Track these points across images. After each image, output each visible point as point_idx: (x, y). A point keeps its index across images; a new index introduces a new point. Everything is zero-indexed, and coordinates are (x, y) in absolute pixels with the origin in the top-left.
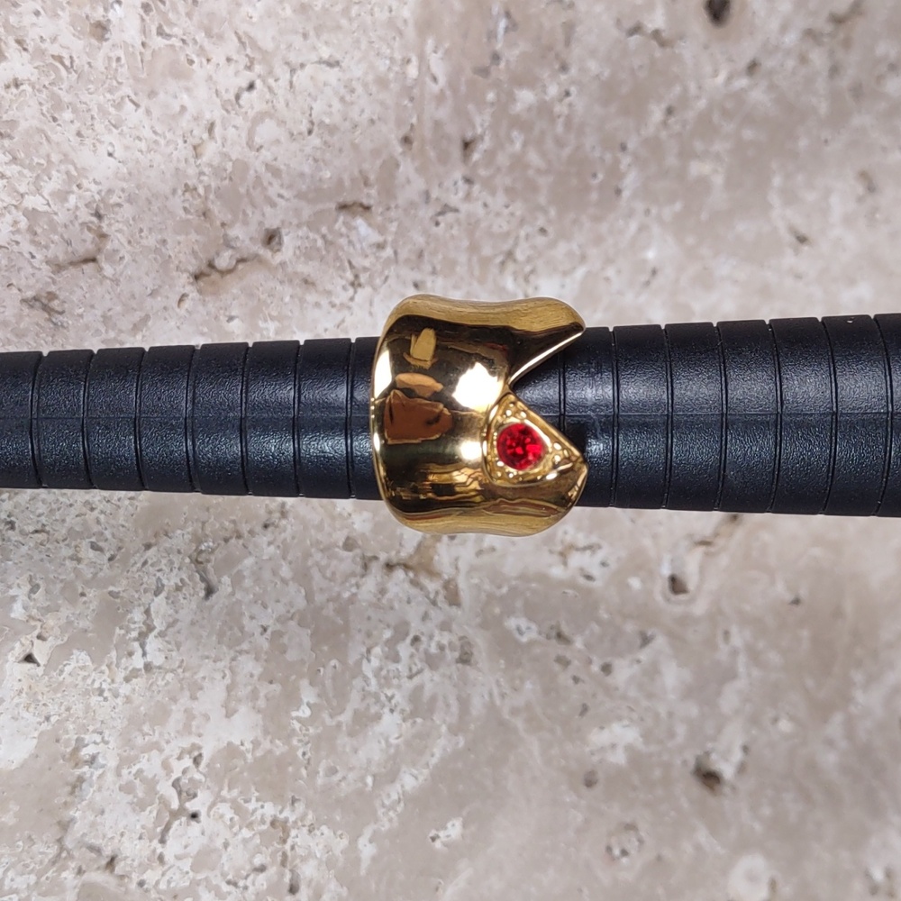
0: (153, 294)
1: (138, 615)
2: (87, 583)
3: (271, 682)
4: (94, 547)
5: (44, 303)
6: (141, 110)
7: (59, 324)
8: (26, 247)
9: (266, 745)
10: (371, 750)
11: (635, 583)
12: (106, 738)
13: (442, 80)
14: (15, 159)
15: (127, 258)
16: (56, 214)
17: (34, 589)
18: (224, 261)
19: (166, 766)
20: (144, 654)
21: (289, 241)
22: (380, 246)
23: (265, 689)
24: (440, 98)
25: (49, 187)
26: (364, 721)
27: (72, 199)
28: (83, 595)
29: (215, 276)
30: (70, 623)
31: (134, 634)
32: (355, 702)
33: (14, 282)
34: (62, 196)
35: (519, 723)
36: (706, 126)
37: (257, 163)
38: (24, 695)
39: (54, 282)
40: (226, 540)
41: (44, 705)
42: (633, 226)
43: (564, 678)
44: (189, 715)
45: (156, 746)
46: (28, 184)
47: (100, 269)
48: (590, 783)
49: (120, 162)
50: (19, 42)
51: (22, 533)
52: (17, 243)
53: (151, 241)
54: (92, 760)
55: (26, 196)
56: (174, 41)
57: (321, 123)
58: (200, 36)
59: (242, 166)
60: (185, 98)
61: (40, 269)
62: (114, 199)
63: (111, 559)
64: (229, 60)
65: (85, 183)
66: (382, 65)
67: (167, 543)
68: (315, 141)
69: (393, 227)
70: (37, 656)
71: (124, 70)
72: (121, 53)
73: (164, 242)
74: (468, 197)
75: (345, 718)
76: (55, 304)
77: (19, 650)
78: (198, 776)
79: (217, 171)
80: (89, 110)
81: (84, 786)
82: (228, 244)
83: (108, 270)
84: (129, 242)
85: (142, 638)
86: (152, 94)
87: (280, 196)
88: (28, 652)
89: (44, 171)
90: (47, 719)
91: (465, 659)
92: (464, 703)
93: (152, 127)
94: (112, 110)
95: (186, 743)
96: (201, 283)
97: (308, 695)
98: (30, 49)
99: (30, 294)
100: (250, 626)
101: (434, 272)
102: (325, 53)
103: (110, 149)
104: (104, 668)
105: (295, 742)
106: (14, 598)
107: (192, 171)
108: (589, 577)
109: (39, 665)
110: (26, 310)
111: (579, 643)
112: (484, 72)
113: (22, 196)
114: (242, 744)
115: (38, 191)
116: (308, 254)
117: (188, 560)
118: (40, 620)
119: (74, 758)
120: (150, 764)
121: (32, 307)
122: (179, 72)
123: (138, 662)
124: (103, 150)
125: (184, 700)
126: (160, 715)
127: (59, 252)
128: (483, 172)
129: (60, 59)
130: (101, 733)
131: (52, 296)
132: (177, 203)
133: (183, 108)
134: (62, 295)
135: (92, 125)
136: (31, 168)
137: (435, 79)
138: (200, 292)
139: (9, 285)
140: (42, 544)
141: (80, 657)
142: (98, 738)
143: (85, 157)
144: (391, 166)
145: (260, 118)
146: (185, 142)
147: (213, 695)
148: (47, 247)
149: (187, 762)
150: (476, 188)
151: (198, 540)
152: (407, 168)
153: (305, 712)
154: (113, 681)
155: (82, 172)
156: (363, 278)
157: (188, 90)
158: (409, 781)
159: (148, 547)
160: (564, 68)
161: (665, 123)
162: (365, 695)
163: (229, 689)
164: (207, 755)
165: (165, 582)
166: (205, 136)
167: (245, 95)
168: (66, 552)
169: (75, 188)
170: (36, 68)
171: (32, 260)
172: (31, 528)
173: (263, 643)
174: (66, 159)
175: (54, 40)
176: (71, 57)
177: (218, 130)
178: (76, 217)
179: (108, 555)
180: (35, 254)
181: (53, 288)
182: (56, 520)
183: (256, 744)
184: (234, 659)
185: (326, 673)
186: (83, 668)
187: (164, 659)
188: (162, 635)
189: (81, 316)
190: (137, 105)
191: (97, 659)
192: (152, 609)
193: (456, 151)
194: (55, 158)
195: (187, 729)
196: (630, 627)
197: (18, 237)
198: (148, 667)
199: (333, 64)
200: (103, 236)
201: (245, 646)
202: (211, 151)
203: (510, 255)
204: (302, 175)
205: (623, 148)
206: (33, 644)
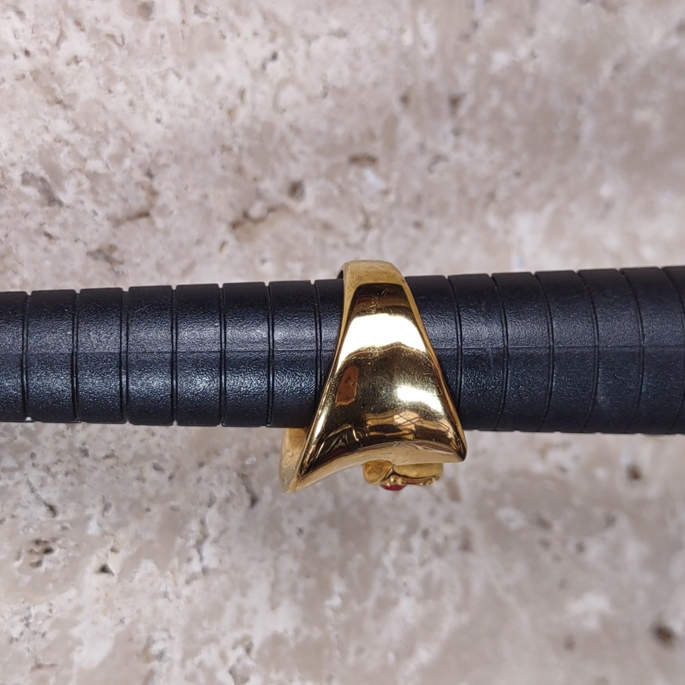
0: (198, 242)
1: (194, 526)
2: (151, 500)
3: (308, 576)
4: (157, 468)
5: (106, 254)
6: (183, 82)
7: (120, 273)
8: (89, 205)
9: (305, 631)
10: (392, 630)
11: (601, 473)
12: (172, 635)
13: (433, 46)
14: (77, 128)
15: (176, 212)
16: (115, 175)
17: (106, 508)
18: (257, 210)
19: (223, 657)
20: (201, 559)
21: (310, 192)
22: (386, 193)
23: (303, 584)
24: (431, 62)
25: (108, 150)
26: (385, 605)
27: (127, 163)
28: (148, 510)
29: (249, 225)
30: (137, 536)
31: (192, 542)
32: (377, 590)
33: (81, 237)
34: (118, 159)
35: (511, 600)
36: (646, 79)
37: (281, 124)
38: (102, 602)
39: (114, 235)
40: (266, 455)
41: (119, 609)
42: (590, 167)
43: (546, 558)
44: (241, 610)
45: (213, 640)
46: (90, 149)
47: (153, 223)
48: (570, 645)
49: (166, 128)
50: (78, 23)
51: (95, 459)
52: (82, 202)
53: (194, 196)
54: (161, 656)
55: (88, 161)
56: (209, 19)
57: (334, 87)
58: (231, 14)
59: (269, 127)
60: (219, 69)
61: (102, 225)
62: (162, 160)
63: (171, 478)
64: (256, 34)
65: (138, 147)
66: (383, 34)
67: (216, 461)
68: (329, 103)
69: (395, 176)
70: (111, 567)
71: (167, 46)
72: (164, 30)
73: (205, 196)
74: (457, 147)
75: (370, 604)
76: (116, 255)
77: (95, 563)
78: (249, 662)
79: (249, 132)
80: (139, 83)
81: (155, 678)
82: (259, 195)
83: (160, 222)
84: (177, 198)
85: (199, 545)
86: (192, 66)
87: (302, 152)
88: (103, 563)
89: (101, 138)
90: (122, 621)
91: (466, 546)
92: (466, 585)
93: (193, 96)
94: (159, 82)
95: (239, 634)
96: (239, 231)
97: (338, 586)
98: (87, 29)
99: (94, 247)
100: (289, 529)
101: (431, 213)
102: (335, 24)
103: (159, 117)
104: (168, 573)
105: (329, 627)
106: (89, 518)
107: (227, 133)
108: (563, 470)
109: (113, 574)
110: (91, 262)
111: (557, 527)
112: (466, 37)
113: (85, 160)
114: (286, 632)
115: (98, 154)
116: (326, 201)
117: (235, 475)
118: (113, 535)
119: (146, 655)
120: (209, 656)
121: (96, 259)
122: (214, 45)
123: (196, 566)
124: (151, 117)
125: (236, 598)
126: (216, 612)
127: (117, 209)
128: (468, 125)
129: (112, 37)
130: (167, 630)
131: (113, 248)
132: (215, 162)
133: (218, 78)
134: (121, 246)
135: (142, 96)
136: (91, 134)
137: (425, 46)
138: (238, 238)
139: (76, 241)
140: (112, 467)
141: (148, 566)
142: (164, 635)
143: (136, 123)
144: (392, 123)
145: (283, 84)
146: (221, 108)
147: (260, 592)
148: (107, 205)
149: (240, 651)
150: (464, 140)
151: (242, 456)
152: (406, 124)
153: (336, 601)
154: (176, 584)
155: (135, 136)
156: (373, 220)
157: (222, 62)
158: (424, 655)
159: (201, 465)
160: (531, 32)
161: (612, 78)
162: (386, 583)
163: (274, 585)
164: (257, 643)
165: (217, 494)
166: (238, 101)
167: (271, 66)
168: (132, 473)
169: (129, 151)
170: (92, 46)
171: (96, 218)
172: (103, 454)
173: (300, 543)
174: (121, 126)
175: (107, 20)
176: (122, 36)
177: (248, 96)
178: (131, 178)
179: (168, 474)
180: (97, 211)
181: (114, 241)
182: (124, 445)
183: (297, 632)
184: (276, 558)
185: (353, 566)
186: (150, 575)
187: (219, 562)
188: (215, 541)
189: (138, 265)
190: (178, 76)
191: (162, 566)
192: (207, 519)
193: (445, 107)
194: (111, 125)
195: (239, 623)
196: (598, 512)
197: (82, 197)
198: (205, 571)
199: (341, 34)
200: (154, 193)
201: (285, 547)
202: (243, 114)
203: (492, 196)
204: (319, 133)
205: (579, 100)
206: (107, 557)
